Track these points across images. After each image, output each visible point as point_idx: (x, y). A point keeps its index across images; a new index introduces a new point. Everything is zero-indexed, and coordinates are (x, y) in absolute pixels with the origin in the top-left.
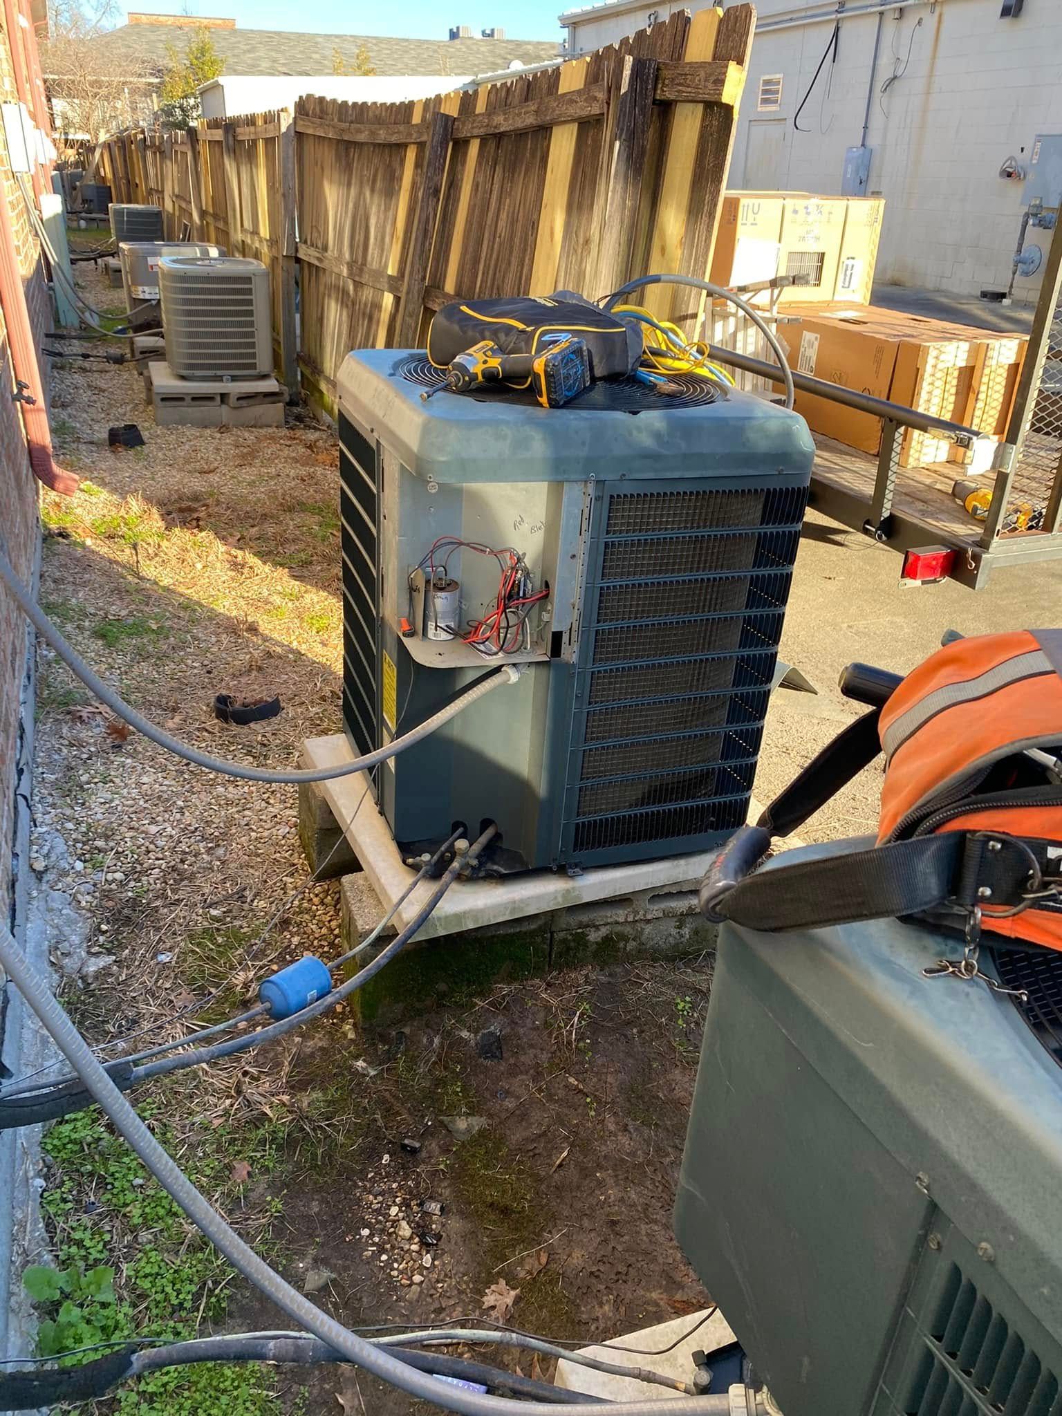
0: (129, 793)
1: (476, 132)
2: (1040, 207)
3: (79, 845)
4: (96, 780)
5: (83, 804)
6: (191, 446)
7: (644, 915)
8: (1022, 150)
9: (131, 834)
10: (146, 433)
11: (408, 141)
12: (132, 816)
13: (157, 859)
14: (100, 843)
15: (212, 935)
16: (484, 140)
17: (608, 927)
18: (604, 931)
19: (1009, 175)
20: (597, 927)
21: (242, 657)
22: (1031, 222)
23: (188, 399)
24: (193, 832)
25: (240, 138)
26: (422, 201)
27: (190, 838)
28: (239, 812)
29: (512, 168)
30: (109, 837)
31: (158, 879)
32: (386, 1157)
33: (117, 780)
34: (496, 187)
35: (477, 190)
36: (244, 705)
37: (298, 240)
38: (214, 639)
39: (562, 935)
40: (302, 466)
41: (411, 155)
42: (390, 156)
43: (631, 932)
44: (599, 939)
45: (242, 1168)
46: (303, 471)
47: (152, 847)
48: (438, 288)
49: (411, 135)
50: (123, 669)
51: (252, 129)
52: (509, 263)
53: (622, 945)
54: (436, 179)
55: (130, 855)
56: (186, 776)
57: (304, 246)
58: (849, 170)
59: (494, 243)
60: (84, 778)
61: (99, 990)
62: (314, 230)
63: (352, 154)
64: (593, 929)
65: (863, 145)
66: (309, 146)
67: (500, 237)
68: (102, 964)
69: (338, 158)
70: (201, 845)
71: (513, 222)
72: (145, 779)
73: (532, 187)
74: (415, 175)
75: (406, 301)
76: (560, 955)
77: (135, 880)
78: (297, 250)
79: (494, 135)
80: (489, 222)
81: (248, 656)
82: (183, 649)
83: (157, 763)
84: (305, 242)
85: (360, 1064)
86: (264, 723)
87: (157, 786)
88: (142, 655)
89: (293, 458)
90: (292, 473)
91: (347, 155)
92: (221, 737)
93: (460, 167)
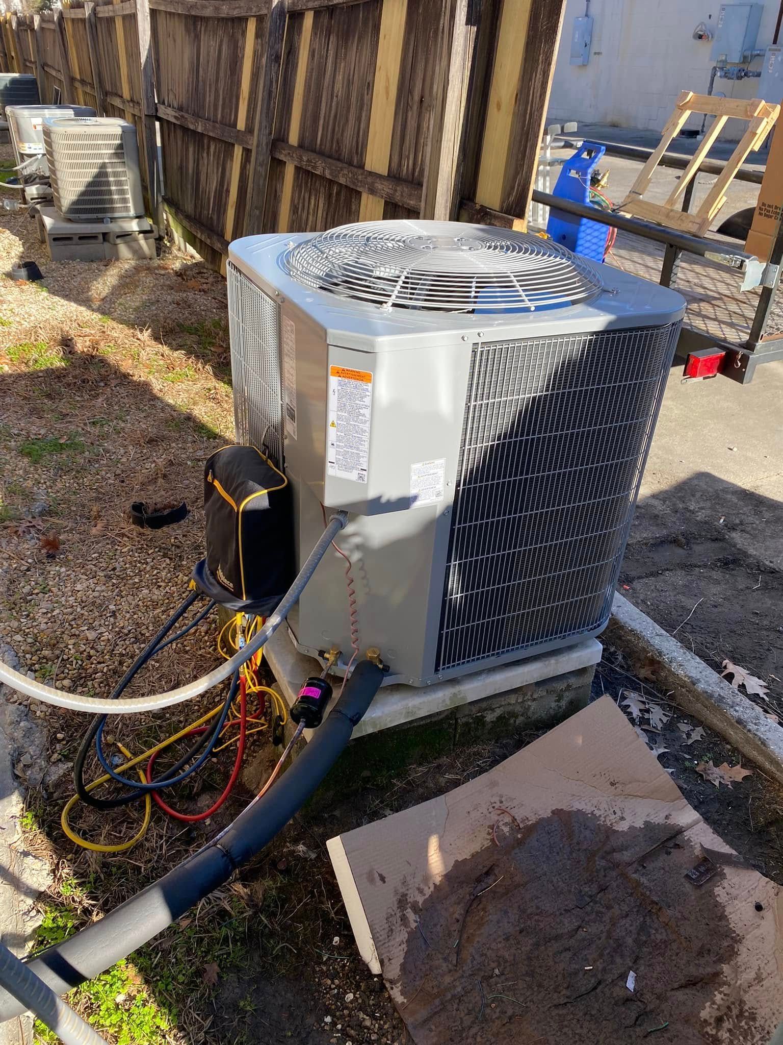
0: (67, 601)
1: (310, 5)
2: (725, 62)
3: (28, 656)
4: (36, 591)
5: (28, 616)
6: (82, 279)
7: (531, 696)
8: (710, 16)
9: (73, 641)
10: (43, 268)
11: (248, 14)
12: (73, 623)
13: (99, 663)
14: (46, 652)
15: (156, 732)
16: (317, 13)
17: (502, 708)
18: (498, 712)
19: (700, 37)
20: (493, 710)
21: (147, 466)
22: (719, 74)
23: (76, 238)
24: (127, 635)
25: (100, 15)
26: (266, 66)
27: (125, 640)
28: (163, 612)
29: (345, 37)
30: (54, 645)
31: (102, 682)
32: (337, 939)
33: (55, 590)
34: (331, 53)
35: (313, 56)
36: (156, 510)
37: (156, 102)
38: (122, 451)
39: (464, 720)
40: (177, 292)
41: (251, 26)
42: (233, 28)
43: (520, 709)
44: (495, 719)
45: (213, 969)
46: (178, 296)
47: (92, 652)
48: (283, 141)
49: (251, 9)
50: (48, 483)
51: (110, 7)
52: (347, 120)
53: (512, 721)
54: (277, 47)
55: (75, 662)
56: (114, 581)
57: (162, 107)
58: (577, 36)
59: (332, 101)
60: (27, 589)
61: (62, 798)
62: (171, 93)
63: (199, 27)
64: (490, 712)
65: (587, 15)
66: (161, 20)
67: (337, 96)
68: (61, 772)
69: (188, 30)
70: (135, 646)
71: (349, 83)
72: (79, 587)
73: (366, 52)
74: (256, 44)
75: (257, 153)
76: (463, 735)
77: (82, 685)
78: (157, 110)
79: (328, 7)
80: (326, 84)
81: (153, 465)
82: (98, 461)
83: (87, 570)
84: (163, 103)
85: (301, 848)
86: (175, 526)
87: (90, 592)
88: (62, 470)
89: (169, 286)
90: (169, 298)
91: (195, 29)
92: (139, 542)
93: (296, 37)
